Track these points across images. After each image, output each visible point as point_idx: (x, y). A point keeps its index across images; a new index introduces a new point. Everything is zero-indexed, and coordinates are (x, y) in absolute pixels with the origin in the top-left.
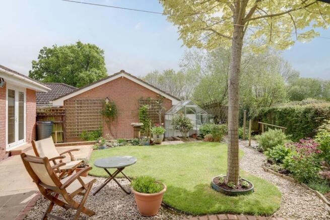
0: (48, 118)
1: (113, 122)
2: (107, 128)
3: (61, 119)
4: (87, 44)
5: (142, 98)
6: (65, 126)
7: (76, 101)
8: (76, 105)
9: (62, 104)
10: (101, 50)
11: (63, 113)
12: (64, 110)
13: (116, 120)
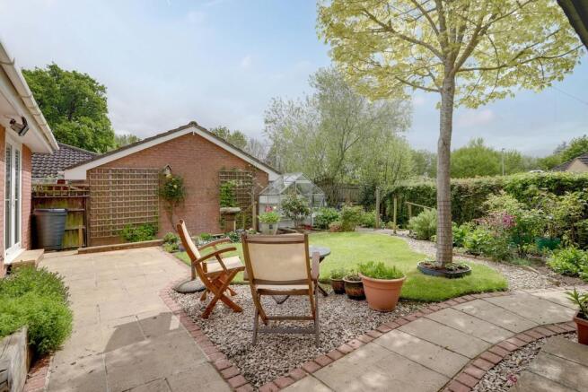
0: (53, 203)
1: (177, 209)
2: (166, 219)
3: (80, 203)
4: (71, 71)
5: (224, 168)
6: (88, 216)
7: (110, 172)
8: (111, 178)
9: (84, 177)
10: (100, 85)
11: (86, 193)
12: (88, 188)
13: (181, 205)
